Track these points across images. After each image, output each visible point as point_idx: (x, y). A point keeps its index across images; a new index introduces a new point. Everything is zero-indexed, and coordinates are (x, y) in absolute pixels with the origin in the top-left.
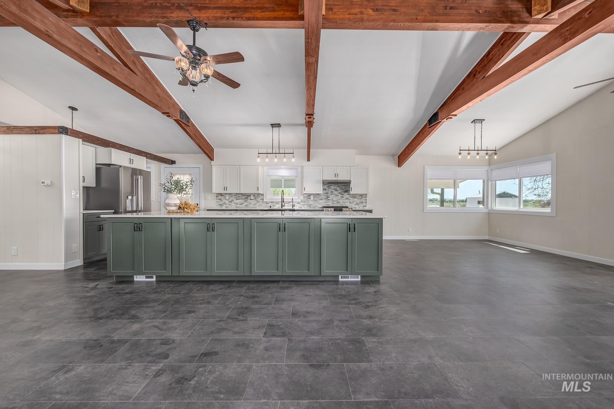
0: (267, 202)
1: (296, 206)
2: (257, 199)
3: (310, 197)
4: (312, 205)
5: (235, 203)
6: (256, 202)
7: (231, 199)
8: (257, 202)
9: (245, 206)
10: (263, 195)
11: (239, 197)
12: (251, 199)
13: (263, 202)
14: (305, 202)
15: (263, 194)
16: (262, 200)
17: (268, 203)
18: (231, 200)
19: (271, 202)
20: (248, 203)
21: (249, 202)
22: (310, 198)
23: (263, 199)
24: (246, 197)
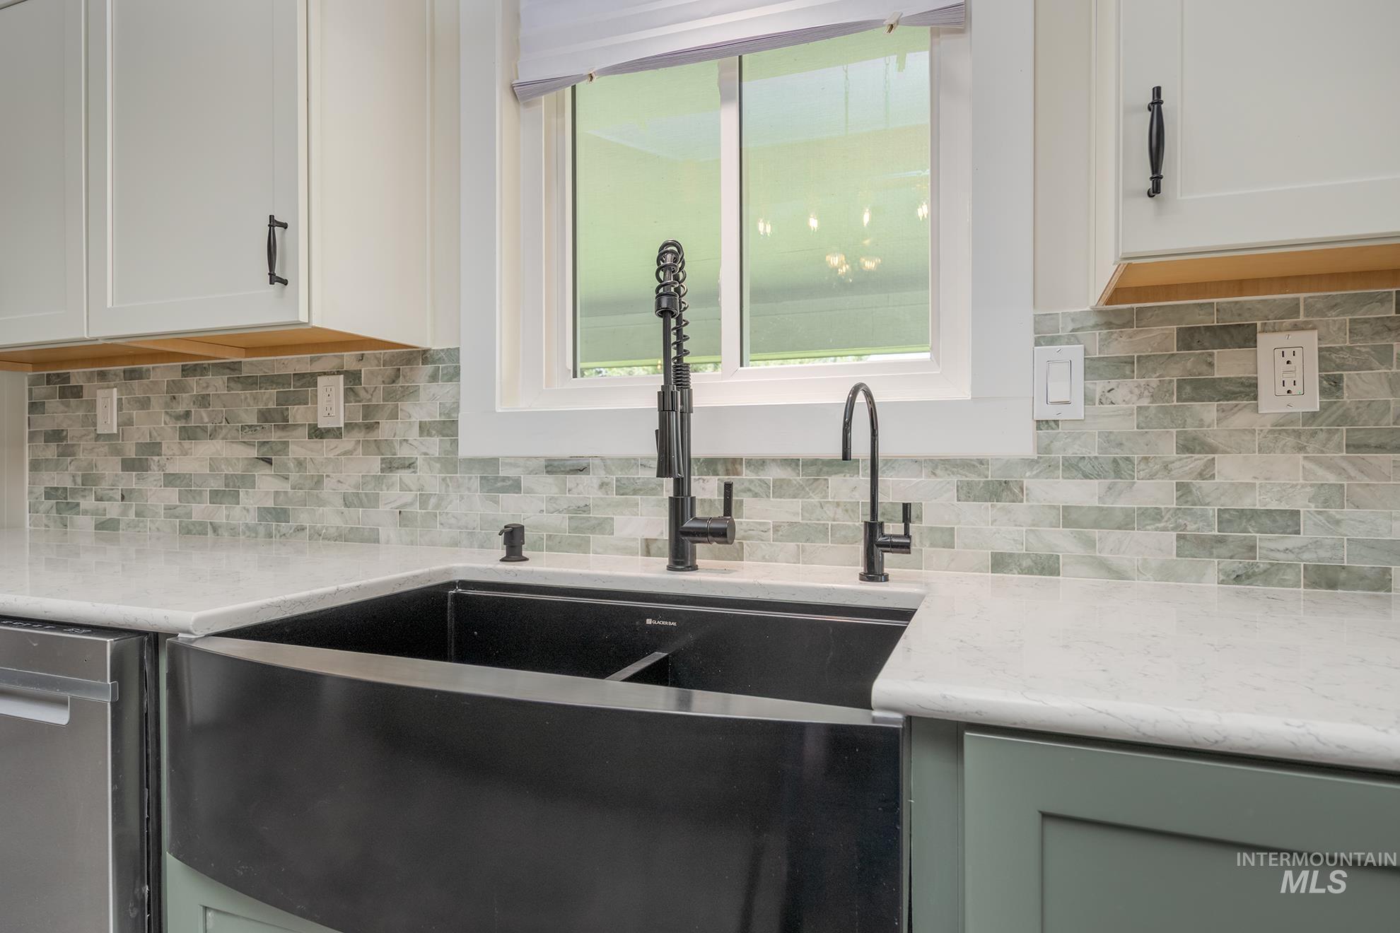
0: (492, 462)
1: (946, 538)
2: (386, 429)
3: (1228, 363)
4: (1289, 521)
5: (171, 480)
6: (375, 464)
7: (142, 430)
8: (390, 466)
9: (264, 513)
10: (455, 375)
11: (203, 401)
12: (317, 433)
13: (450, 462)
14: (1119, 469)
15: (453, 354)
16: (434, 445)
17: (515, 486)
18: (140, 446)
19: (553, 467)
20: (294, 476)
21: (300, 464)
22: (1247, 389)
23: (448, 428)
24: (268, 398)
